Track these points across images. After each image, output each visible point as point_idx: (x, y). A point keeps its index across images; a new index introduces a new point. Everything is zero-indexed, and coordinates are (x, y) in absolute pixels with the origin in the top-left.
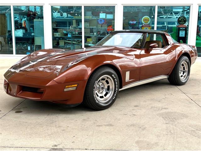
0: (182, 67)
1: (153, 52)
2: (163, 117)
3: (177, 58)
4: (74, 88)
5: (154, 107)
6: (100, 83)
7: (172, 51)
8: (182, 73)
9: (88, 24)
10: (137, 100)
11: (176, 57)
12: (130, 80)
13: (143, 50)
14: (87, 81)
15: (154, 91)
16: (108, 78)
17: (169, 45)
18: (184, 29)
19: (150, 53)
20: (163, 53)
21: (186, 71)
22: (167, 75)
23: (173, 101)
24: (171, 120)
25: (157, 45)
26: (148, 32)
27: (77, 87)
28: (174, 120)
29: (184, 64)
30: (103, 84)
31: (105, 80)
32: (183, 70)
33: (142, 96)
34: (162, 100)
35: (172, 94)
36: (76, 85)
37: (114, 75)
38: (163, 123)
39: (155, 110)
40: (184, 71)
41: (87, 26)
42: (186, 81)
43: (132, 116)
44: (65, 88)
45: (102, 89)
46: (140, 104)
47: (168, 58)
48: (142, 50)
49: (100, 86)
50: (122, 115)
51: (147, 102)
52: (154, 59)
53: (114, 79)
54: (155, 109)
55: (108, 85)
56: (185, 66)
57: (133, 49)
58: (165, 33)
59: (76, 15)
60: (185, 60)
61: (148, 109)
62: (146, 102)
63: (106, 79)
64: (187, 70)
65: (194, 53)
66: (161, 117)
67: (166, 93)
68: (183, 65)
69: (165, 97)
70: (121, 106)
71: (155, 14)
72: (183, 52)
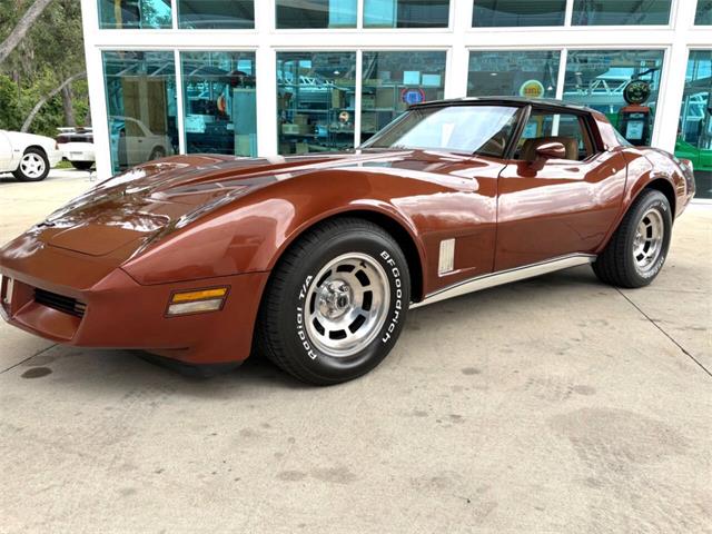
0: (643, 227)
1: (546, 172)
2: (574, 441)
3: (628, 197)
4: (214, 301)
5: (541, 381)
6: (335, 283)
7: (614, 170)
8: (642, 246)
9: (372, 102)
10: (480, 343)
11: (624, 194)
12: (455, 269)
13: (514, 163)
14: (268, 274)
15: (542, 308)
16: (363, 263)
17: (603, 151)
18: (642, 116)
19: (536, 174)
20: (582, 177)
21: (655, 241)
22: (591, 251)
23: (611, 352)
24: (613, 458)
25: (563, 150)
26: (532, 104)
27: (224, 299)
28: (625, 459)
29: (651, 218)
30: (347, 284)
31: (355, 271)
32: (645, 238)
33: (500, 327)
34: (570, 346)
35: (606, 324)
36: (221, 292)
37: (388, 251)
38: (576, 480)
39: (543, 397)
40: (649, 239)
41: (370, 107)
42: (655, 275)
43: (444, 423)
44: (171, 302)
45: (340, 305)
46: (487, 360)
47: (598, 195)
48: (508, 163)
49: (332, 292)
50: (406, 415)
51: (514, 355)
52: (550, 198)
53: (387, 268)
54: (543, 390)
55: (367, 289)
56: (653, 223)
57: (474, 159)
58: (590, 110)
59: (337, 73)
60: (656, 204)
61: (515, 389)
62: (511, 351)
63: (359, 268)
64: (660, 237)
65: (685, 182)
66: (567, 440)
67: (585, 318)
68: (647, 221)
69: (582, 333)
70: (415, 370)
71: (556, 83)
72: (652, 176)
